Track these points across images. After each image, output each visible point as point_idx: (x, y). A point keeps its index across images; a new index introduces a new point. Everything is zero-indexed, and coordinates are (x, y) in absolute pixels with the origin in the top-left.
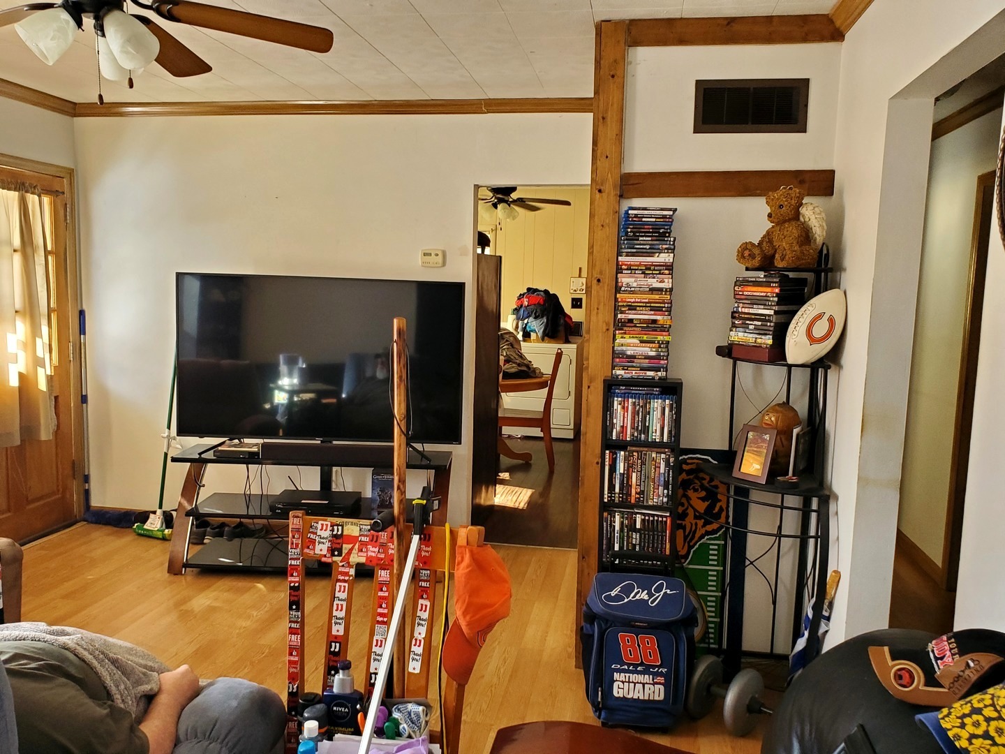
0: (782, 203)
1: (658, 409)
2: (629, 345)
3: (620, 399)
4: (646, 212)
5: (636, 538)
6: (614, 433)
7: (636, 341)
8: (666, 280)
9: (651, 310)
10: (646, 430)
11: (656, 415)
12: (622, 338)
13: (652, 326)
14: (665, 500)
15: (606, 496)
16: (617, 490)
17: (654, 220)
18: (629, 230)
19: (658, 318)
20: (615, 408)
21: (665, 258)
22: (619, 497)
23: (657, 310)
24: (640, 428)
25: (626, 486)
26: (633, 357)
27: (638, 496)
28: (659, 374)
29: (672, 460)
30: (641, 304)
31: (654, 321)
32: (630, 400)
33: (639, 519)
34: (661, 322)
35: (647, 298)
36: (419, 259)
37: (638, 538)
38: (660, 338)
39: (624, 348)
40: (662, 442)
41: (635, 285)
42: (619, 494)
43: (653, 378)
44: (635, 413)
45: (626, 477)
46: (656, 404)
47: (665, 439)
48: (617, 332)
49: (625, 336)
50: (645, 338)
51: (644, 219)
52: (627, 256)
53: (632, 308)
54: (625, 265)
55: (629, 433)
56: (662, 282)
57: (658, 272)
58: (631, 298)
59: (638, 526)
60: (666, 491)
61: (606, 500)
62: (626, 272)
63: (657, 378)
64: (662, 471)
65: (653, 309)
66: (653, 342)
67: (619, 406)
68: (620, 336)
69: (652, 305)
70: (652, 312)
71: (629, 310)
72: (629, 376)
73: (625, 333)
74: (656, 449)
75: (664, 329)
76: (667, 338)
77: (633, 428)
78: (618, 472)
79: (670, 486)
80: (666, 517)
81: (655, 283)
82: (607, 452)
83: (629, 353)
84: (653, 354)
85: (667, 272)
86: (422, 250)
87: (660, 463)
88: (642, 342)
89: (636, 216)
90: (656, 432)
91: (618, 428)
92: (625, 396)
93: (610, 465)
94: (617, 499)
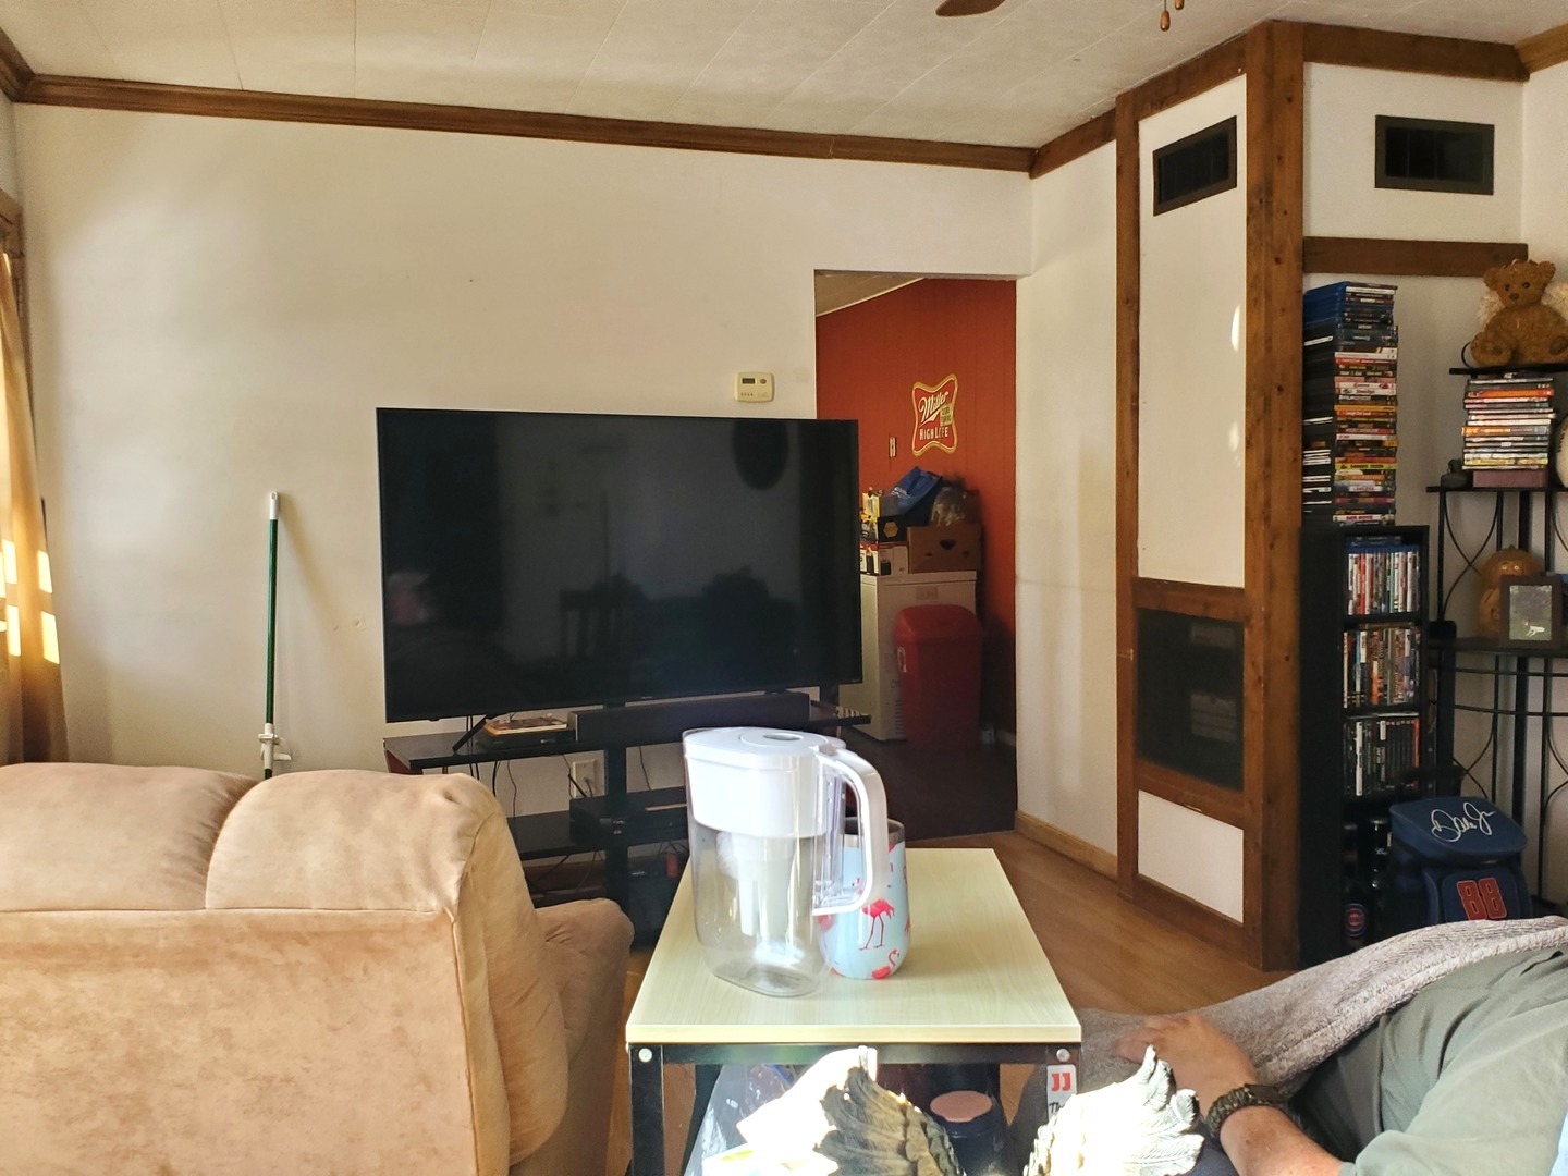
0: (1528, 280)
1: (1400, 563)
2: (1350, 478)
3: (1355, 556)
4: (1366, 290)
5: (1381, 752)
6: (1351, 607)
7: (1358, 472)
8: (1390, 385)
9: (1375, 427)
10: (1386, 597)
11: (1398, 574)
12: (1343, 468)
13: (1377, 450)
14: (1412, 694)
15: (1345, 700)
16: (1358, 689)
17: (1373, 301)
18: (1346, 314)
19: (1384, 437)
20: (1350, 569)
21: (1385, 354)
22: (1362, 699)
23: (1381, 426)
24: (1380, 595)
25: (1367, 680)
26: (1356, 494)
27: (1381, 694)
28: (1387, 517)
29: (1417, 636)
30: (1363, 419)
31: (1380, 443)
32: (1367, 555)
33: (1382, 725)
34: (1387, 444)
35: (1368, 410)
36: (735, 389)
37: (1383, 754)
38: (1386, 466)
39: (1345, 483)
40: (1405, 613)
41: (1354, 392)
42: (1361, 693)
43: (1380, 522)
44: (1374, 574)
45: (1367, 668)
46: (1397, 559)
47: (1409, 609)
48: (1337, 459)
49: (1346, 465)
50: (1369, 466)
51: (1362, 300)
52: (1344, 350)
53: (1353, 424)
54: (1343, 363)
55: (1367, 604)
56: (1385, 387)
57: (1380, 374)
58: (1352, 411)
59: (1383, 737)
60: (1412, 682)
61: (1345, 706)
62: (1343, 373)
63: (1384, 523)
64: (1407, 653)
65: (1376, 425)
66: (1378, 472)
67: (1355, 566)
68: (1340, 465)
69: (1376, 420)
70: (1376, 430)
71: (1350, 427)
72: (1352, 522)
73: (1345, 461)
74: (1399, 624)
75: (1390, 453)
76: (1393, 466)
77: (1371, 596)
78: (1358, 663)
79: (1417, 675)
80: (1413, 718)
81: (1376, 388)
82: (1345, 634)
83: (1352, 489)
84: (1378, 489)
85: (1390, 373)
86: (740, 374)
87: (1405, 642)
88: (1366, 472)
89: (1354, 294)
90: (1397, 600)
91: (1355, 598)
92: (1362, 550)
93: (1349, 653)
94: (1358, 702)
